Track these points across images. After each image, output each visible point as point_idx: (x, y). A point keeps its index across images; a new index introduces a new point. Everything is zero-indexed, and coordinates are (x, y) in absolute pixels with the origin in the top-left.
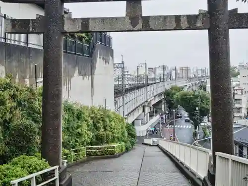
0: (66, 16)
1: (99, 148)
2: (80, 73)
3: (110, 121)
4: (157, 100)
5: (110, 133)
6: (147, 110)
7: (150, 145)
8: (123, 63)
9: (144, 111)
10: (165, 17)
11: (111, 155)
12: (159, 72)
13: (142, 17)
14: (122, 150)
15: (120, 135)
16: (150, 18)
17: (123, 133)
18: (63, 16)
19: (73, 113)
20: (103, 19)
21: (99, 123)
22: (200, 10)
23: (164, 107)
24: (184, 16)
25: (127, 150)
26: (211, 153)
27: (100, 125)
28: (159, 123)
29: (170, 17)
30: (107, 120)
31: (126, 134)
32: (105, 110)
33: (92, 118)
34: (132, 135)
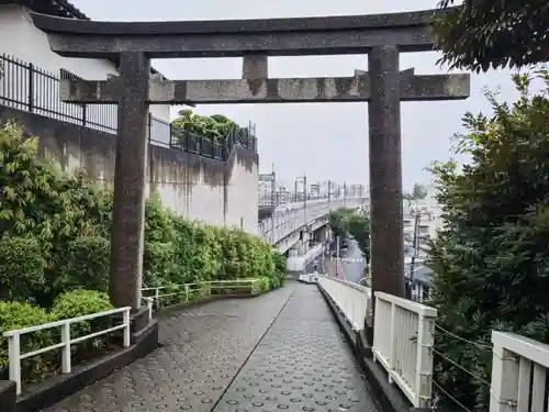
0: (152, 76)
1: (227, 284)
2: (206, 181)
3: (249, 249)
4: (320, 224)
5: (247, 264)
6: (306, 237)
7: (307, 283)
8: (273, 174)
9: (301, 238)
10: (302, 81)
11: (245, 294)
12: (324, 190)
13: (267, 80)
14: (263, 288)
15: (262, 268)
16: (279, 83)
17: (268, 266)
18: (148, 78)
19: (191, 234)
20: (208, 83)
21: (230, 249)
22: (356, 71)
23: (329, 234)
24: (330, 79)
25: (272, 288)
26: (370, 294)
27: (234, 252)
28: (321, 255)
29: (310, 80)
30: (244, 246)
31: (273, 266)
32: (241, 233)
33: (220, 242)
34: (281, 268)
